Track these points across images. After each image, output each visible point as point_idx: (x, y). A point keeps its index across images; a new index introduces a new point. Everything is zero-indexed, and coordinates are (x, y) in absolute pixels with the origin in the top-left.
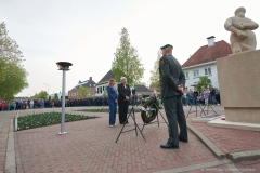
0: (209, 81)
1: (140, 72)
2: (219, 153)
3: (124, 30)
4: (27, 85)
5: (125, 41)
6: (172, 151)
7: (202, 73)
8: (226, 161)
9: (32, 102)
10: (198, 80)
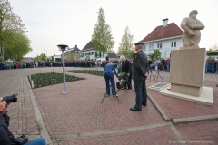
0: (160, 53)
1: (112, 44)
2: (166, 118)
3: (101, 10)
4: (31, 49)
5: (101, 19)
6: (137, 112)
7: (155, 47)
8: (170, 123)
9: (37, 63)
10: (152, 52)
